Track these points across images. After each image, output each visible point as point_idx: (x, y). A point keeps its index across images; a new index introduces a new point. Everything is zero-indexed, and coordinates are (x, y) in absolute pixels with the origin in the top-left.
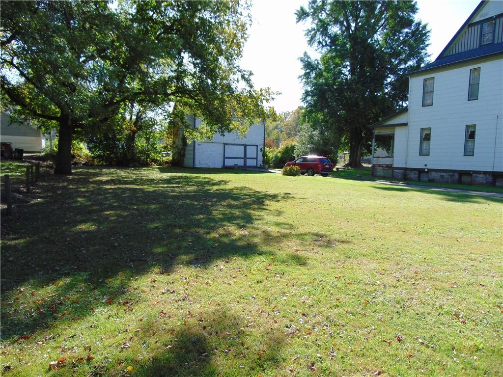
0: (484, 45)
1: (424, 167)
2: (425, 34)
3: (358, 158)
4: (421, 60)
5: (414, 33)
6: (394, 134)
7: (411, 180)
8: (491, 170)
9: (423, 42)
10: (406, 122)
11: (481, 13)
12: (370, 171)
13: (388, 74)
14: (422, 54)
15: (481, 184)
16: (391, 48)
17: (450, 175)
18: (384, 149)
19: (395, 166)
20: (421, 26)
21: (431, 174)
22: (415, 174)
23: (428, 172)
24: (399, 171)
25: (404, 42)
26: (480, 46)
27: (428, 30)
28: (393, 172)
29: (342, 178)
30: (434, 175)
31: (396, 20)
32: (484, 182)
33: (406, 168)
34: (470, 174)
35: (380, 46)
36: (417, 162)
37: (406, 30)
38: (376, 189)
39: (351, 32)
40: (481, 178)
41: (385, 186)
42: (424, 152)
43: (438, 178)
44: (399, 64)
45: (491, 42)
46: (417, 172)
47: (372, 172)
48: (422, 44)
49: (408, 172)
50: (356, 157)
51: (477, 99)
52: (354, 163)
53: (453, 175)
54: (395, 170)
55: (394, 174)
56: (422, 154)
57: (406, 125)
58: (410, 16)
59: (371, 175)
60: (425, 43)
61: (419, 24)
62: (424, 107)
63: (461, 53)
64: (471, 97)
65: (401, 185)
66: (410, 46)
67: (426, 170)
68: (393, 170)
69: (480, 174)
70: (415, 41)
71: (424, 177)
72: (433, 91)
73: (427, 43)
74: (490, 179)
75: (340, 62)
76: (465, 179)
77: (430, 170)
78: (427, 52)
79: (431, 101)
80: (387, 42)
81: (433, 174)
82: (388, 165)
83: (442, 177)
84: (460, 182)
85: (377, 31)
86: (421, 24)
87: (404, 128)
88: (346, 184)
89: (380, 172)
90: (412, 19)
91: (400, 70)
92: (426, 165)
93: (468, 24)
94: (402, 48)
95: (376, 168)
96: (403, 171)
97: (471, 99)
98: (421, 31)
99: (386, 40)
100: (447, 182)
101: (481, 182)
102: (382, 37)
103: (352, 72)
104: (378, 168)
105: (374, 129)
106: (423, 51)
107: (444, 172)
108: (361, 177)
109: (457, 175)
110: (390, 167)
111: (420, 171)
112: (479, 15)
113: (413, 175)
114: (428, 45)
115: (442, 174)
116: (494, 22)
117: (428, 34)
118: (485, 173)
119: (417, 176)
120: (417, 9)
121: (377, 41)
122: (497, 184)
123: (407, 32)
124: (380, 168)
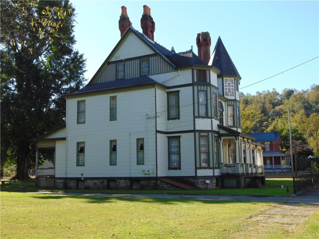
0: (118, 79)
1: (80, 176)
2: (82, 62)
3: (25, 171)
4: (80, 83)
5: (73, 60)
6: (55, 147)
7: (70, 188)
8: (129, 176)
9: (81, 68)
10: (64, 137)
11: (115, 56)
12: (35, 182)
13: (52, 92)
14: (81, 78)
15: (123, 188)
16: (55, 70)
17: (101, 182)
18: (51, 161)
19: (56, 176)
20: (78, 55)
21: (86, 182)
22: (74, 182)
23: (84, 180)
24: (60, 180)
25: (65, 66)
26: (117, 79)
27: (84, 59)
28: (55, 182)
29: (5, 191)
30: (89, 183)
31: (58, 46)
32: (125, 186)
33: (66, 178)
34: (115, 180)
35: (45, 67)
36: (75, 172)
37: (67, 57)
38: (35, 199)
39: (17, 51)
40: (122, 183)
41: (44, 195)
42: (81, 163)
43: (92, 185)
44: (62, 84)
45: (123, 78)
46: (75, 181)
47: (37, 184)
48: (80, 70)
49: (68, 181)
50: (24, 170)
51: (116, 120)
52: (21, 175)
53: (103, 182)
54: (57, 180)
55: (56, 184)
56: (79, 165)
57: (64, 139)
58: (70, 46)
59: (34, 186)
60: (82, 70)
61: (77, 53)
62: (78, 125)
63: (104, 83)
64: (112, 118)
65: (60, 194)
66: (70, 70)
67: (83, 179)
68: (55, 181)
69: (122, 180)
70: (74, 67)
71: (81, 185)
72: (85, 112)
73: (84, 69)
74: (129, 183)
75: (6, 77)
76: (112, 184)
77: (86, 179)
78: (84, 77)
79: (84, 119)
80: (51, 64)
81: (88, 181)
82: (52, 176)
83: (95, 184)
84: (108, 187)
85: (42, 54)
86: (78, 54)
87: (64, 141)
88: (6, 196)
89: (43, 183)
90: (72, 48)
91: (63, 89)
92: (82, 175)
93: (107, 62)
94: (64, 71)
95: (39, 179)
96: (64, 181)
97: (112, 119)
98: (79, 59)
99: (50, 62)
100: (99, 188)
101: (123, 186)
102: (47, 59)
103: (18, 87)
104: (41, 179)
105: (37, 143)
106: (81, 75)
107: (96, 180)
108: (25, 188)
109: (106, 182)
110: (53, 177)
111: (78, 180)
112: (114, 57)
113: (72, 184)
114: (85, 71)
115: (95, 181)
116: (123, 63)
117: (84, 63)
118: (125, 178)
119: (75, 184)
120: (75, 41)
121: (42, 62)
122: (134, 187)
123: (67, 59)
124: (43, 179)
